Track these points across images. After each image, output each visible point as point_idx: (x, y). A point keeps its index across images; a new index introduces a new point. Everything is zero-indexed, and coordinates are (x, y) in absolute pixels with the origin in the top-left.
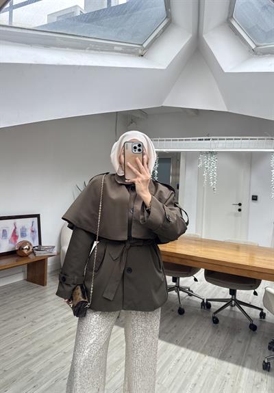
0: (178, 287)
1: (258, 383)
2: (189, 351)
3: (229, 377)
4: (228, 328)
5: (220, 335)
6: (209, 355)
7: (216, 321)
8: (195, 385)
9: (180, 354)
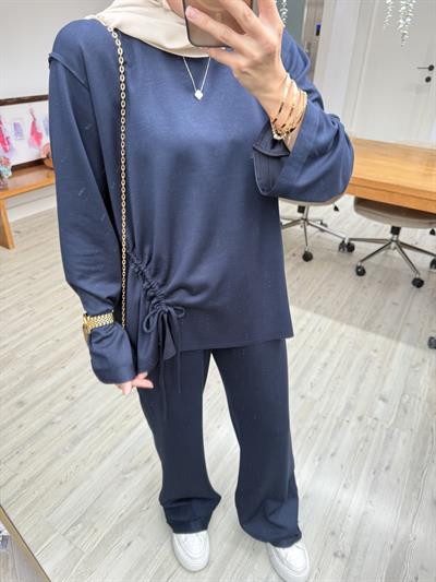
0: (306, 220)
1: (418, 365)
2: (317, 317)
3: (375, 355)
4: (380, 282)
5: (366, 294)
6: (348, 324)
7: (361, 272)
8: (325, 365)
9: (303, 322)
